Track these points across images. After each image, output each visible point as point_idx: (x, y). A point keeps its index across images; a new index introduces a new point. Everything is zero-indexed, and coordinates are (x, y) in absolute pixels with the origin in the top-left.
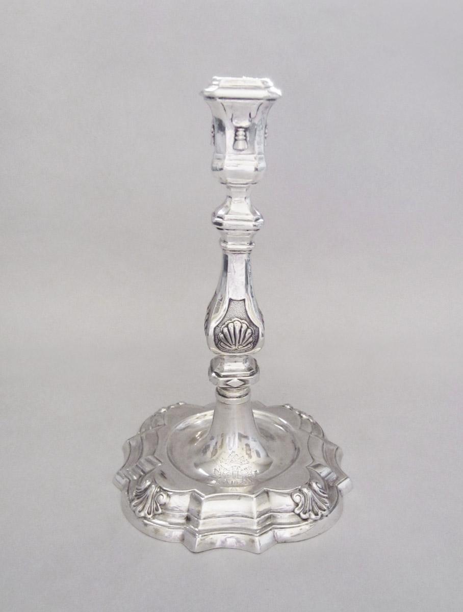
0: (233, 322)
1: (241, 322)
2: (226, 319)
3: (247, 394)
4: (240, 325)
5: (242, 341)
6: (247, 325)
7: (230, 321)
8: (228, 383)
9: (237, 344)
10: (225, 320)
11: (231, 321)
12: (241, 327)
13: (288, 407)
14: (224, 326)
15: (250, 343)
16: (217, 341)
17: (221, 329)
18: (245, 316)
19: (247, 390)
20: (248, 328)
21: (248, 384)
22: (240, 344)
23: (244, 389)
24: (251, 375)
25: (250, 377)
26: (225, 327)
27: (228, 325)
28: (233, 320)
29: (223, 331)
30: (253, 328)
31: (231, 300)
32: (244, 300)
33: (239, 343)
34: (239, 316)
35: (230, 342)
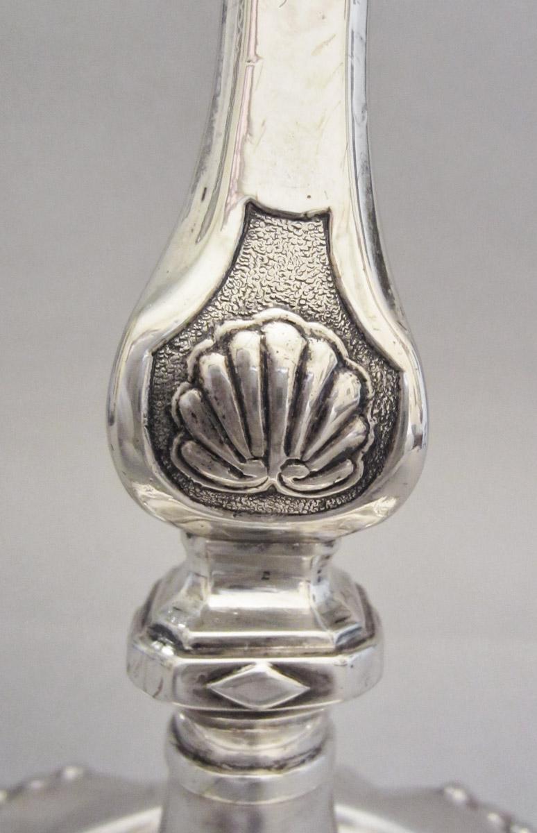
0: (257, 328)
1: (300, 330)
2: (222, 307)
3: (316, 752)
4: (299, 344)
5: (310, 440)
6: (334, 346)
7: (240, 323)
8: (216, 686)
9: (279, 457)
10: (215, 313)
11: (248, 323)
12: (305, 355)
13: (458, 796)
14: (209, 342)
15: (350, 454)
16: (163, 432)
17: (190, 361)
18: (324, 300)
19: (316, 733)
20: (342, 365)
21: (326, 694)
22: (297, 453)
23: (305, 720)
24: (339, 650)
25: (337, 659)
26: (215, 348)
27: (229, 337)
28: (260, 316)
29: (197, 368)
30: (368, 368)
31: (254, 210)
32: (325, 217)
33: (289, 447)
34: (293, 296)
35: (239, 439)
